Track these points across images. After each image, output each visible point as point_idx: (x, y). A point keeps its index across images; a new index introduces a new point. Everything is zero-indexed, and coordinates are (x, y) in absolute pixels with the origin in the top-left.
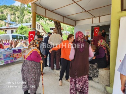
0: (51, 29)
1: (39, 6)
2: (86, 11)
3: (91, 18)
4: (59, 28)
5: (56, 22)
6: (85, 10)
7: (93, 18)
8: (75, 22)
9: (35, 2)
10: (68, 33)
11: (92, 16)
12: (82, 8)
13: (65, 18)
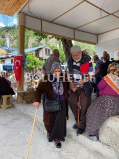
1: (30, 16)
2: (110, 14)
5: (65, 40)
6: (107, 12)
8: (96, 36)
9: (22, 10)
12: (100, 9)
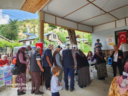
0: (67, 38)
2: (106, 13)
3: (113, 21)
4: (73, 36)
5: (70, 30)
6: (104, 11)
7: (116, 21)
8: (92, 28)
10: (85, 40)
11: (114, 19)
12: (101, 9)
13: (79, 24)
